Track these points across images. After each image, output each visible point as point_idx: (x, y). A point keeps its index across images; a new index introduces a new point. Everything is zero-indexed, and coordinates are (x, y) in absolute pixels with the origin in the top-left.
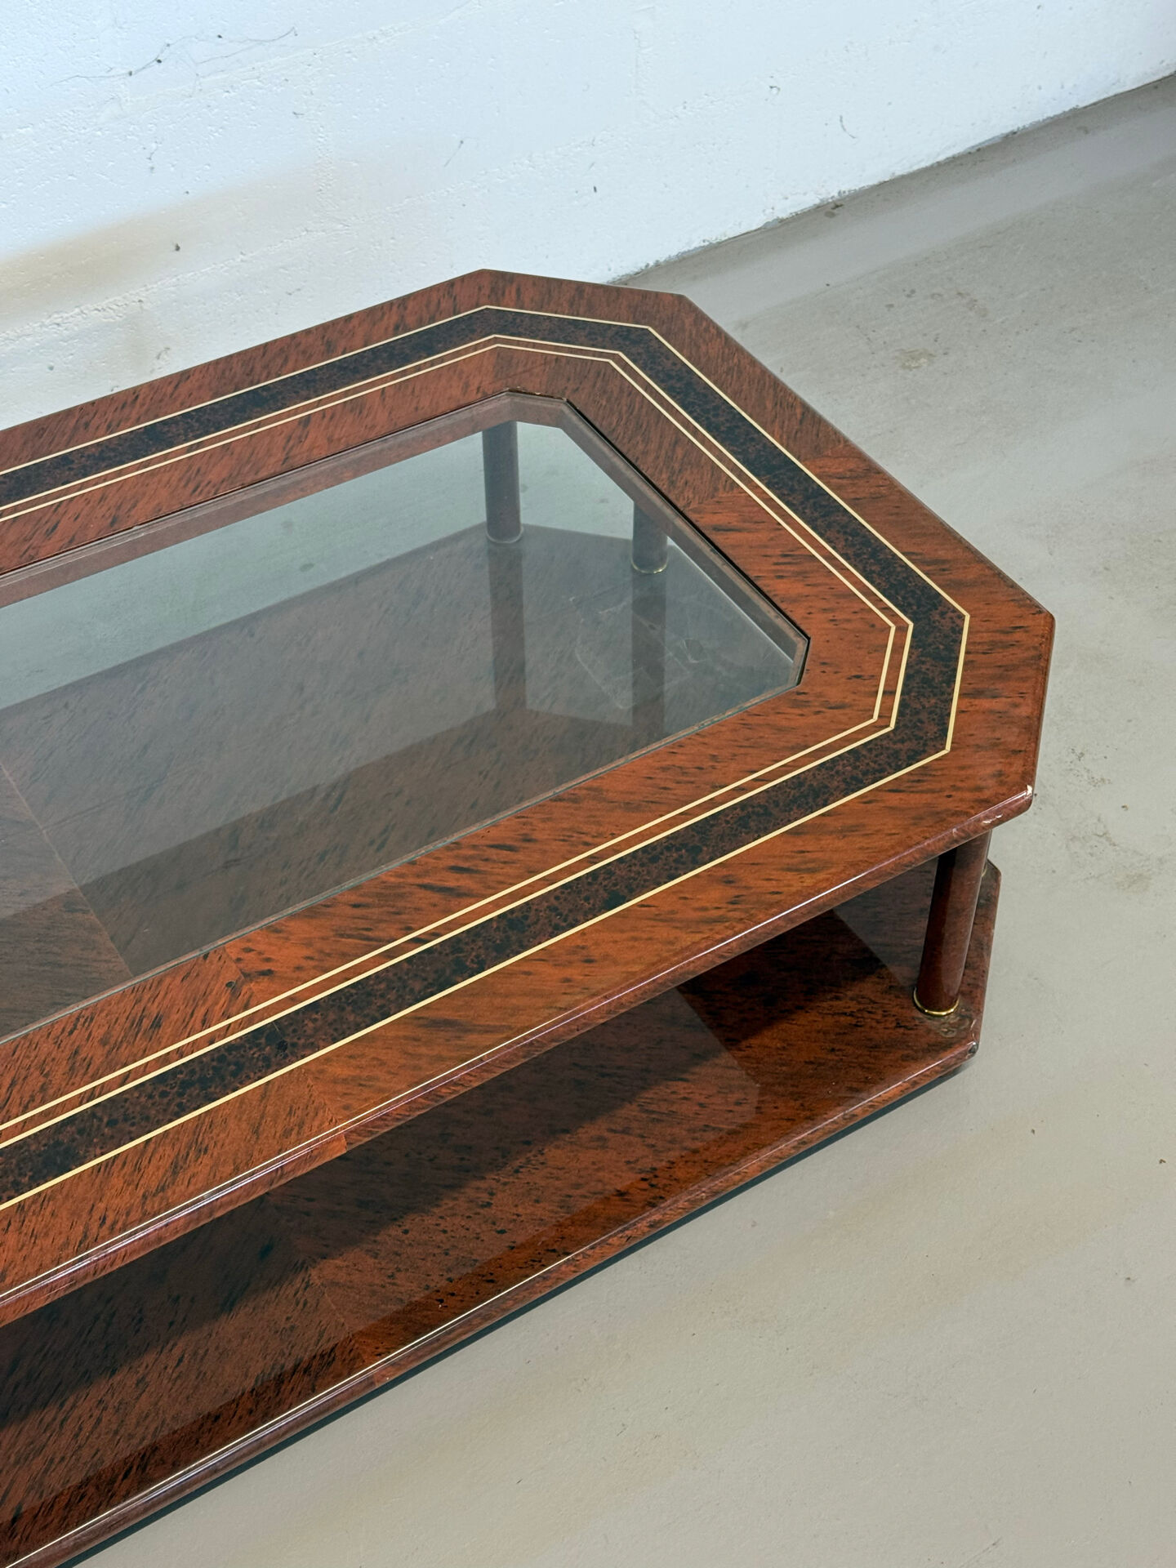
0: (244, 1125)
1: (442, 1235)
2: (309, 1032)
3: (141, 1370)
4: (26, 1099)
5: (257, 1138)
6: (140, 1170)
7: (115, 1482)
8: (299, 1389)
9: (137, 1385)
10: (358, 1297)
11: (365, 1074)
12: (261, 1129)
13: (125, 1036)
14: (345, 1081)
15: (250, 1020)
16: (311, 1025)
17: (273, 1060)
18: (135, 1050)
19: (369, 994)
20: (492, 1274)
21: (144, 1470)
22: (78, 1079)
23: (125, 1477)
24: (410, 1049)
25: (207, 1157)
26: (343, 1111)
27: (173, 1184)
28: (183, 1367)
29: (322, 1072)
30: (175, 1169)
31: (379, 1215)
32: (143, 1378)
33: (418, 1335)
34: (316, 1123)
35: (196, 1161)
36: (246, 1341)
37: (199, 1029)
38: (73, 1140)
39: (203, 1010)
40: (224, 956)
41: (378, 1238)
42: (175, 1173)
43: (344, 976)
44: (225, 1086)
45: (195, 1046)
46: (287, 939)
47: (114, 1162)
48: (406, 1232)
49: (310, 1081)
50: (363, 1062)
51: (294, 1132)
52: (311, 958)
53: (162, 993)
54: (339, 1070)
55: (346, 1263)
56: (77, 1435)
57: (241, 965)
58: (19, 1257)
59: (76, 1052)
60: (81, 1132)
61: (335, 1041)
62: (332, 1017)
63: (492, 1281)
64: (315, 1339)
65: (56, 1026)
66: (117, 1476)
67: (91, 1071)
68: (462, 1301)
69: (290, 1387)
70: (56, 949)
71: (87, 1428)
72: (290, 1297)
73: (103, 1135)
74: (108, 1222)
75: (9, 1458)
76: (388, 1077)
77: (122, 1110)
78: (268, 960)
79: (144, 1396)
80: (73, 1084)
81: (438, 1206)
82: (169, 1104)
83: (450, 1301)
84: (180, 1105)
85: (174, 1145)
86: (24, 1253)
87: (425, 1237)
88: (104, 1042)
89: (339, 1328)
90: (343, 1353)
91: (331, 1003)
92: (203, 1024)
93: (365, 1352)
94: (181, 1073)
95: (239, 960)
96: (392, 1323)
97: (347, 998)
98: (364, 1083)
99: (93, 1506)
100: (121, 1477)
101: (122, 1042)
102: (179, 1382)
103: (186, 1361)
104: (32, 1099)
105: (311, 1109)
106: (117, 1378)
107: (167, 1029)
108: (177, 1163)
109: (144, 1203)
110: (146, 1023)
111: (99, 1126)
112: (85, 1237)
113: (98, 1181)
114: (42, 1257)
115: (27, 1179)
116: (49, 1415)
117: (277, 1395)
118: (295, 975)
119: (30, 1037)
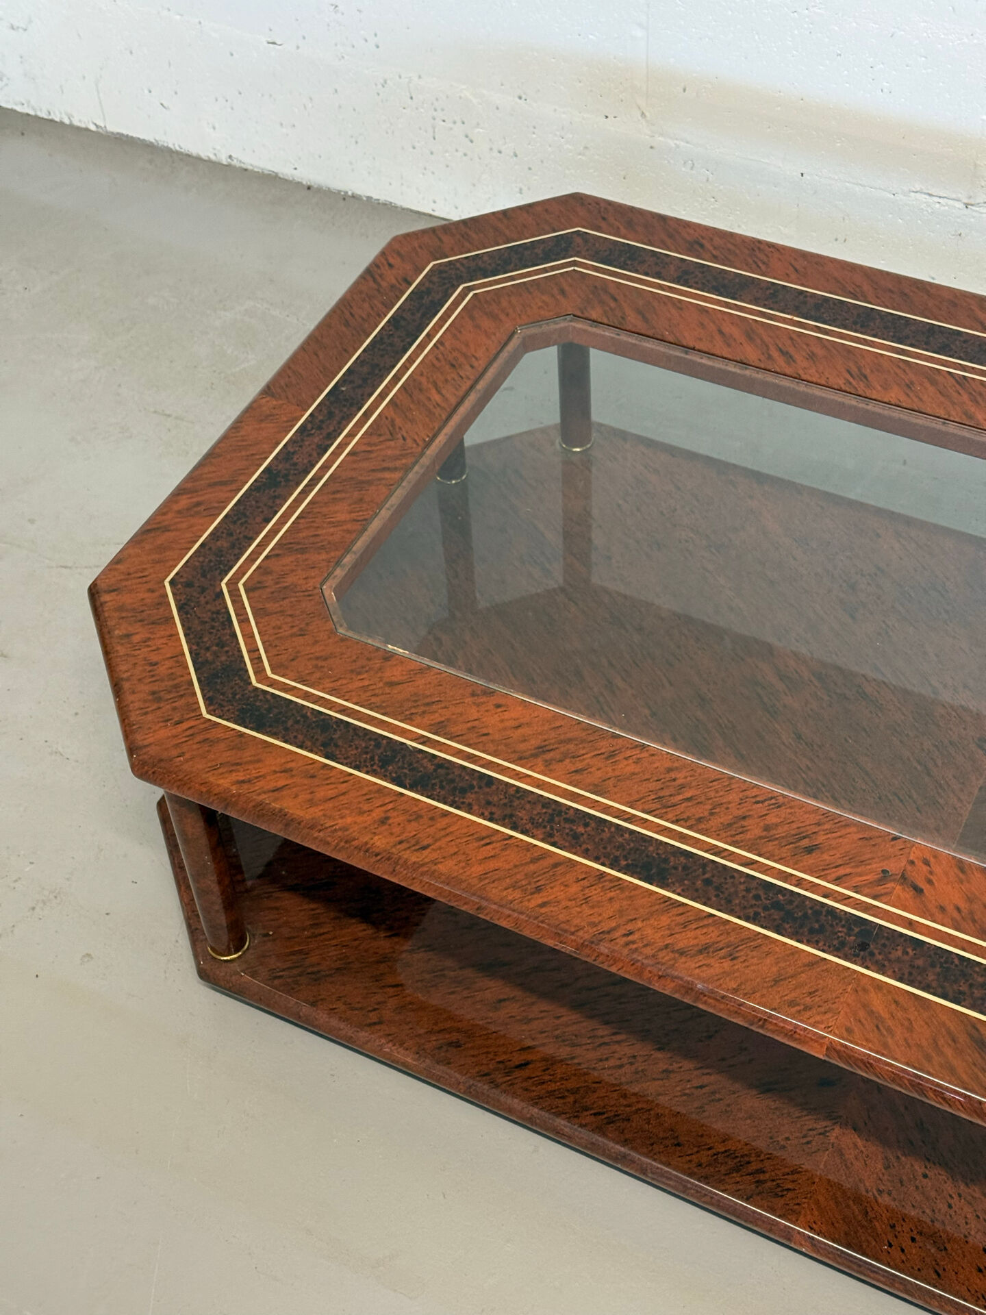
0: (775, 969)
1: (946, 1206)
2: (892, 957)
3: (675, 1066)
4: (685, 816)
5: (772, 986)
6: (685, 927)
7: (586, 1110)
8: (741, 1187)
9: (663, 1071)
10: (844, 1178)
11: (890, 1023)
12: (781, 983)
13: (783, 837)
14: (871, 1013)
15: (867, 908)
16: (899, 953)
17: (846, 949)
18: (777, 852)
19: (964, 975)
20: (944, 1270)
21: (608, 1123)
22: (724, 835)
23: (595, 1114)
24: (941, 1042)
25: (731, 963)
26: (843, 1031)
27: (691, 957)
28: (696, 1092)
29: (865, 990)
30: (704, 950)
31: (921, 1144)
32: (670, 1072)
33: (849, 1246)
34: (818, 1018)
35: (720, 958)
36: (748, 1121)
37: (831, 880)
38: (675, 868)
39: (848, 871)
40: (907, 851)
41: (903, 1159)
42: (700, 952)
43: (965, 945)
44: (797, 932)
45: (813, 887)
46: (961, 882)
47: (679, 905)
48: (925, 1176)
49: (849, 988)
50: (899, 1014)
51: (797, 1008)
52: (958, 909)
53: (839, 834)
54: (877, 1002)
55: (863, 1149)
56: (601, 1060)
57: (909, 868)
58: (564, 904)
59: (744, 818)
60: (685, 868)
61: (900, 980)
62: (920, 962)
63: (938, 1275)
64: (787, 1170)
65: (755, 790)
66: (592, 1109)
67: (738, 838)
68: (903, 1262)
69: (738, 1179)
70: (939, 762)
71: (612, 1063)
72: (806, 1127)
73: (694, 884)
74: (631, 938)
75: (557, 1030)
76: (901, 1042)
77: (723, 880)
78: (930, 882)
79: (661, 1082)
80: (718, 835)
81: (967, 1185)
82: (752, 906)
83: (896, 1253)
84: (756, 914)
85: (721, 934)
86: (569, 904)
87: (933, 1194)
88: (767, 828)
89: (809, 1182)
90: (792, 1199)
91: (932, 953)
92: (836, 880)
93: (805, 1216)
94: (784, 895)
95: (912, 863)
96: (843, 1220)
97: (946, 962)
98: (881, 1028)
99: (561, 1109)
100: (592, 1112)
101: (777, 839)
102: (685, 1097)
103: (704, 1090)
104: (686, 820)
105: (825, 1007)
106: (659, 1055)
107: (810, 860)
108: (710, 947)
109: (662, 950)
110: (805, 843)
111: (698, 875)
112: (609, 932)
113: (657, 907)
114: (574, 917)
115: (625, 863)
116: (603, 1031)
117: (726, 1175)
118: (934, 910)
119: (734, 781)
